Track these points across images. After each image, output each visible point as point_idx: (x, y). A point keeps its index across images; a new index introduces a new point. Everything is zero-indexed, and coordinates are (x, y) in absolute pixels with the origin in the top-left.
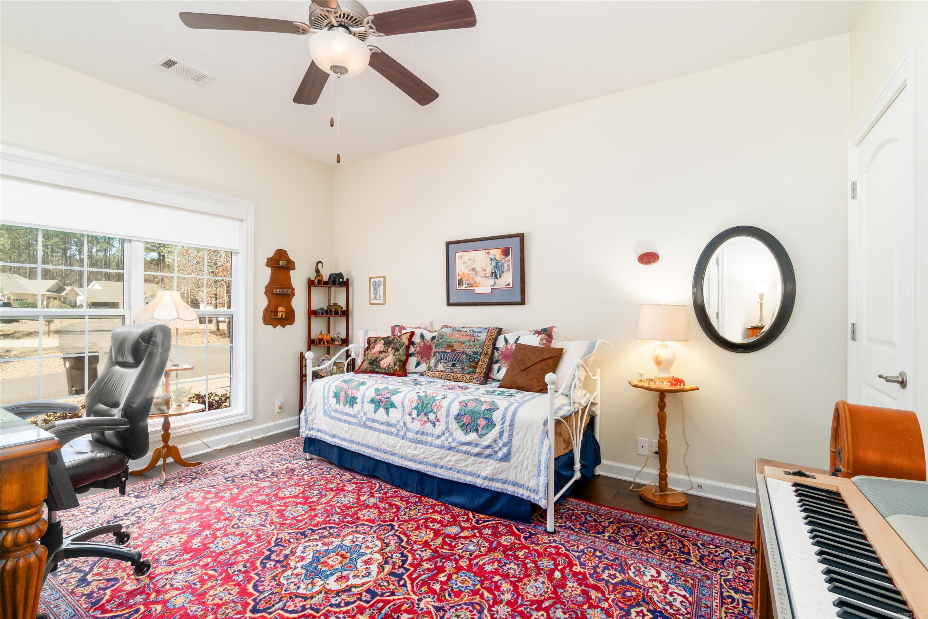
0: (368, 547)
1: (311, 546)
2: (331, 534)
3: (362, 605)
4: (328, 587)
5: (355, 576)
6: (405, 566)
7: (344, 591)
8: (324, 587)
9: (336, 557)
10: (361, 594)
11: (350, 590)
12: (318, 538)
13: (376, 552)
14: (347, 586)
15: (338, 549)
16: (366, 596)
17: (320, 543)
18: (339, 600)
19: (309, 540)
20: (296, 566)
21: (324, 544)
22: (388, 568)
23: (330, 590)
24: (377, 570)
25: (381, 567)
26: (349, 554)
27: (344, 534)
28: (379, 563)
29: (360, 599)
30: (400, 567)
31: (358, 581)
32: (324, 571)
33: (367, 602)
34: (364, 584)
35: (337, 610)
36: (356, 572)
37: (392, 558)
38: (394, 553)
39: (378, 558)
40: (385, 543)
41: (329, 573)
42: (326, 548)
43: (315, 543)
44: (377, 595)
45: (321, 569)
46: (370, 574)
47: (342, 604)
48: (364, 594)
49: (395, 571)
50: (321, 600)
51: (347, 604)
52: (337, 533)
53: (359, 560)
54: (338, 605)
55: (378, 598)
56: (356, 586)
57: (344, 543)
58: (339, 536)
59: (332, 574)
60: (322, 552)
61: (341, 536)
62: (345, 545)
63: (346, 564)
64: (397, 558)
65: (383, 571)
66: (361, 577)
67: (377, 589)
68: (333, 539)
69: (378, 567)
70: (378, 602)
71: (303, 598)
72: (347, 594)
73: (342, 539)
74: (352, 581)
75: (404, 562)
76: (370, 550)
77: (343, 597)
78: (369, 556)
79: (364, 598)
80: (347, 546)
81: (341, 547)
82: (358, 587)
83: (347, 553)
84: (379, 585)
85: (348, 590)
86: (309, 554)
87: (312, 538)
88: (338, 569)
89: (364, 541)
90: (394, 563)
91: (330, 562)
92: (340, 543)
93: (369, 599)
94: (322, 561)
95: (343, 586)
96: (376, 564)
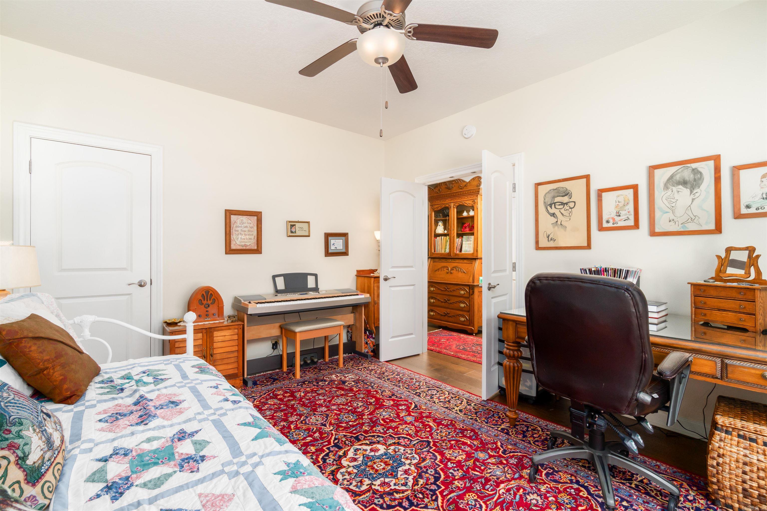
0: (350, 473)
1: (400, 485)
2: (381, 497)
3: (365, 434)
4: (384, 447)
5: (366, 450)
6: (328, 451)
7: (374, 443)
8: (387, 448)
9: (378, 469)
10: (364, 439)
11: (371, 443)
12: (395, 494)
13: (345, 467)
14: (372, 445)
15: (376, 477)
16: (362, 438)
17: (393, 487)
18: (378, 439)
19: (403, 493)
20: (410, 465)
21: (388, 484)
22: (341, 453)
23: (383, 445)
24: (349, 453)
25: (345, 454)
26: (367, 469)
27: (368, 494)
28: (346, 457)
29: (365, 437)
30: (332, 451)
31: (365, 447)
32: (388, 458)
33: (361, 434)
34: (361, 445)
35: (379, 434)
36: (364, 453)
37: (334, 460)
38: (330, 464)
39: (344, 462)
40: (333, 475)
41: (384, 457)
42: (387, 480)
43: (397, 487)
44: (355, 438)
45: (390, 460)
46: (355, 451)
47: (376, 437)
48: (362, 439)
49: (337, 450)
50: (389, 440)
51: (373, 436)
52: (376, 496)
53: (360, 462)
54: (378, 436)
55: (354, 436)
56: (366, 444)
57: (370, 482)
58: (374, 493)
59: (382, 455)
60: (390, 476)
61: (371, 492)
62: (369, 479)
63: (371, 461)
64: (330, 459)
65: (345, 451)
66: (362, 449)
67: (353, 441)
68: (380, 490)
69: (348, 454)
70: (355, 434)
71: (400, 444)
72: (373, 441)
73: (371, 487)
74: (368, 448)
75: (327, 455)
76: (349, 470)
77: (376, 440)
78: (352, 464)
79: (363, 437)
80: (367, 478)
81: (373, 478)
82: (365, 443)
83: (369, 470)
84: (351, 442)
85: (372, 443)
86: (401, 475)
87: (401, 495)
88: (377, 458)
89: (351, 481)
90: (335, 455)
91: (383, 465)
92: (374, 483)
93: (360, 436)
94: (389, 467)
95: (374, 446)
96: (348, 457)
